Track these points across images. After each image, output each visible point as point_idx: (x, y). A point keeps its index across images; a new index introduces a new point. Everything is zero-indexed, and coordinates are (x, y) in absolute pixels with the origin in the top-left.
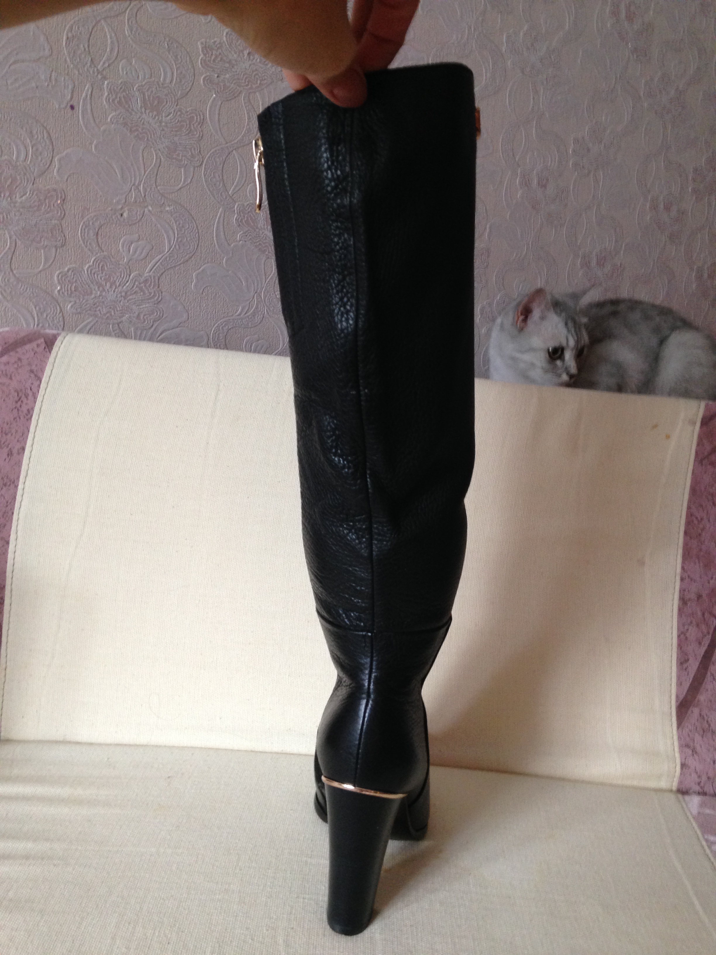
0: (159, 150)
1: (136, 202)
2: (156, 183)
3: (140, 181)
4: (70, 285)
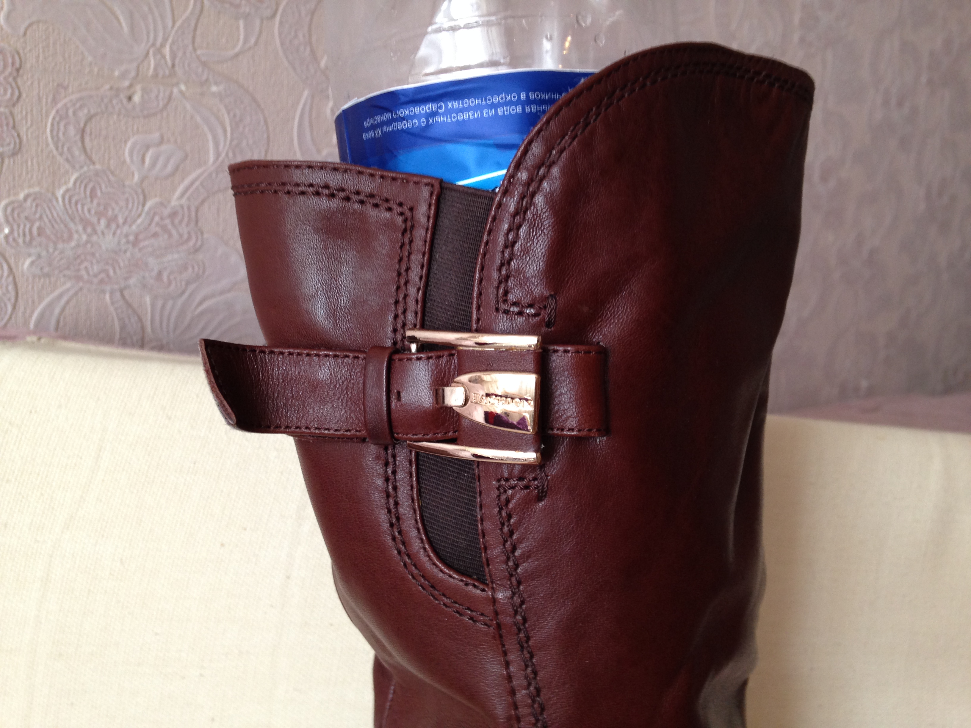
1: (156, 75)
2: (193, 42)
3: (165, 40)
4: (28, 227)
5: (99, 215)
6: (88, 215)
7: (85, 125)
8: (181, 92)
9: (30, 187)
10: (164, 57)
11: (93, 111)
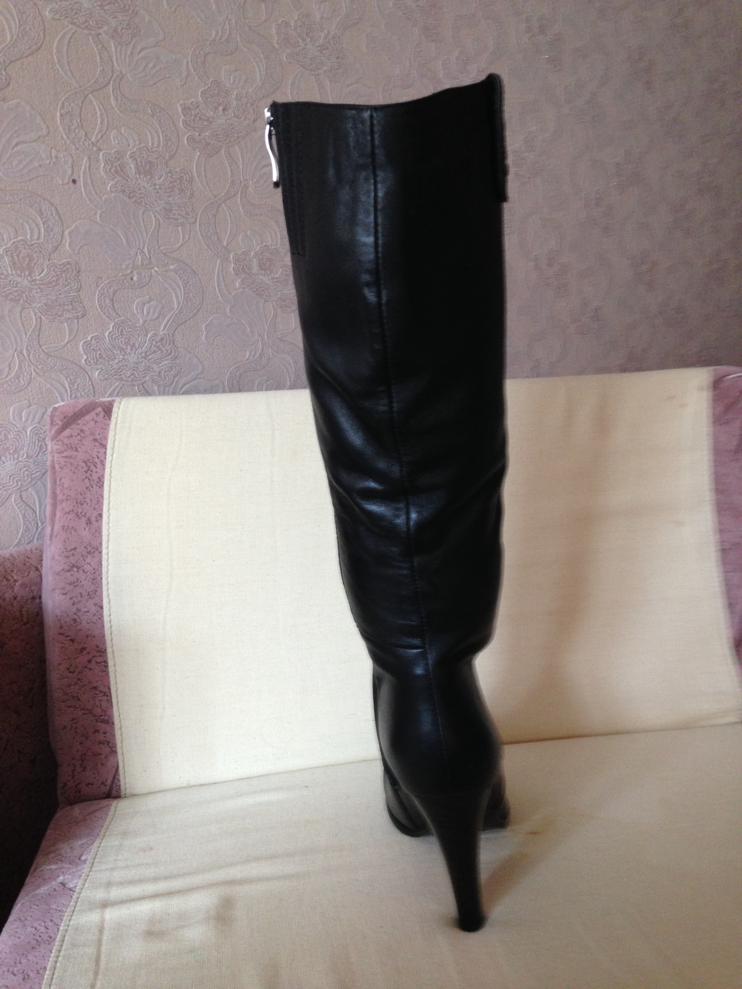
0: (157, 212)
1: (143, 265)
2: (158, 244)
3: (144, 244)
4: (95, 354)
5: (127, 344)
6: (121, 345)
7: (113, 297)
8: (156, 271)
9: (92, 333)
10: (145, 254)
11: (116, 289)
